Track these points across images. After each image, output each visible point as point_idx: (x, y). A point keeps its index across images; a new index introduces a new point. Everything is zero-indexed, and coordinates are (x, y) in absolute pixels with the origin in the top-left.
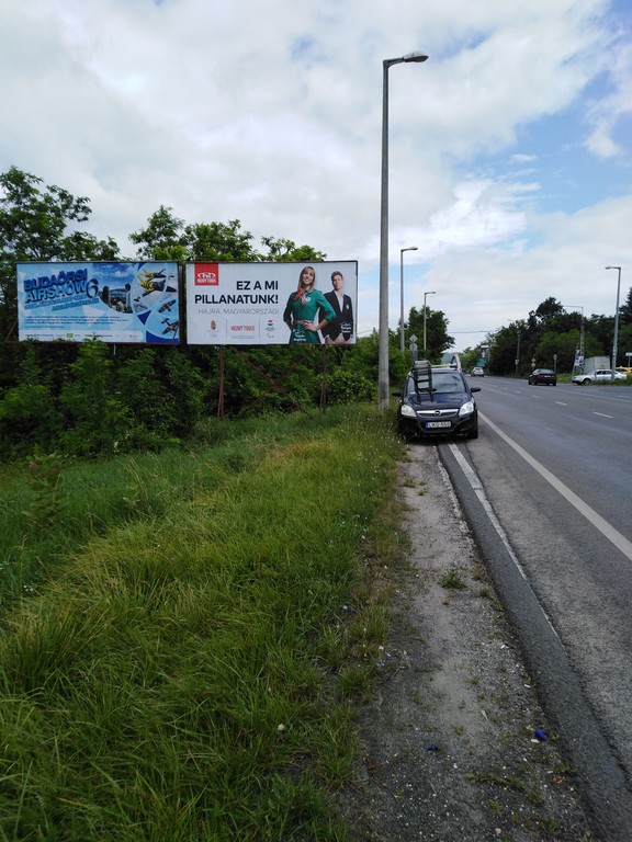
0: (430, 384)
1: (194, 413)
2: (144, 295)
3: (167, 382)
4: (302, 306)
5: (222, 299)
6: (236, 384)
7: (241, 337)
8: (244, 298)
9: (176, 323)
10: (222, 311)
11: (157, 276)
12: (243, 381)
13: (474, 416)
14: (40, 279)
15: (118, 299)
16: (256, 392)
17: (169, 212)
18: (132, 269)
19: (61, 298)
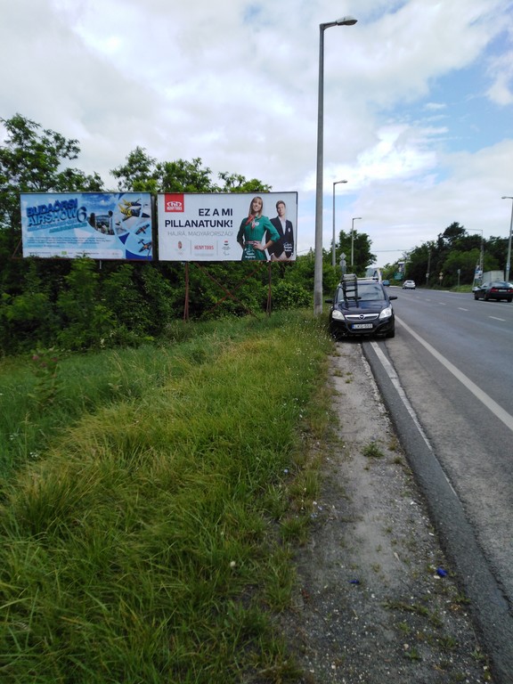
0: (356, 293)
1: (165, 316)
2: (124, 220)
3: (142, 291)
4: (252, 229)
5: (187, 224)
6: (198, 293)
7: (202, 255)
8: (205, 223)
9: (150, 243)
10: (187, 233)
11: (134, 204)
12: (205, 290)
13: (391, 319)
14: (39, 207)
15: (103, 224)
16: (215, 299)
17: (143, 152)
18: (114, 199)
19: (56, 222)
